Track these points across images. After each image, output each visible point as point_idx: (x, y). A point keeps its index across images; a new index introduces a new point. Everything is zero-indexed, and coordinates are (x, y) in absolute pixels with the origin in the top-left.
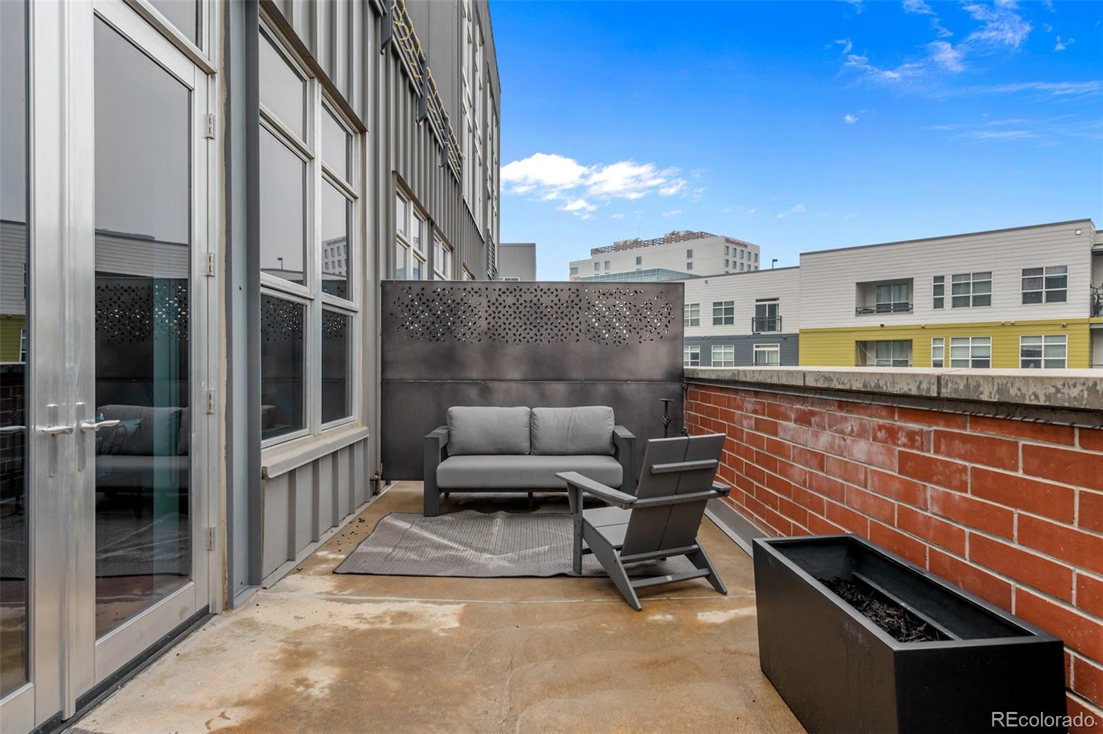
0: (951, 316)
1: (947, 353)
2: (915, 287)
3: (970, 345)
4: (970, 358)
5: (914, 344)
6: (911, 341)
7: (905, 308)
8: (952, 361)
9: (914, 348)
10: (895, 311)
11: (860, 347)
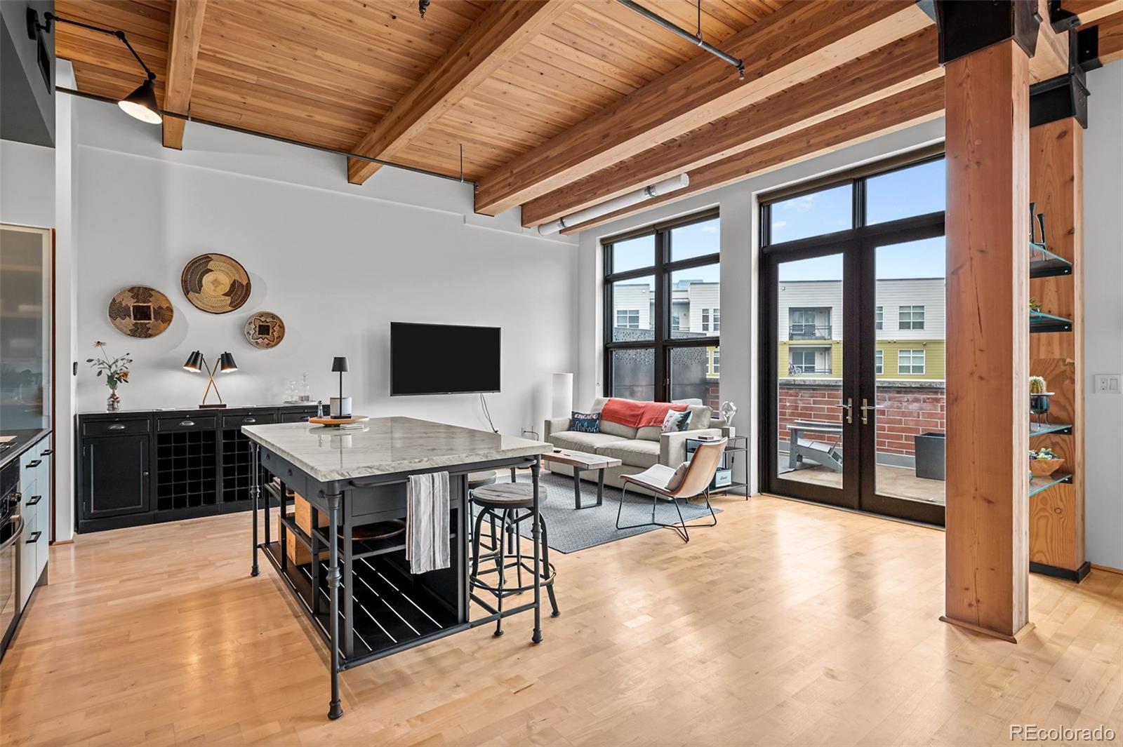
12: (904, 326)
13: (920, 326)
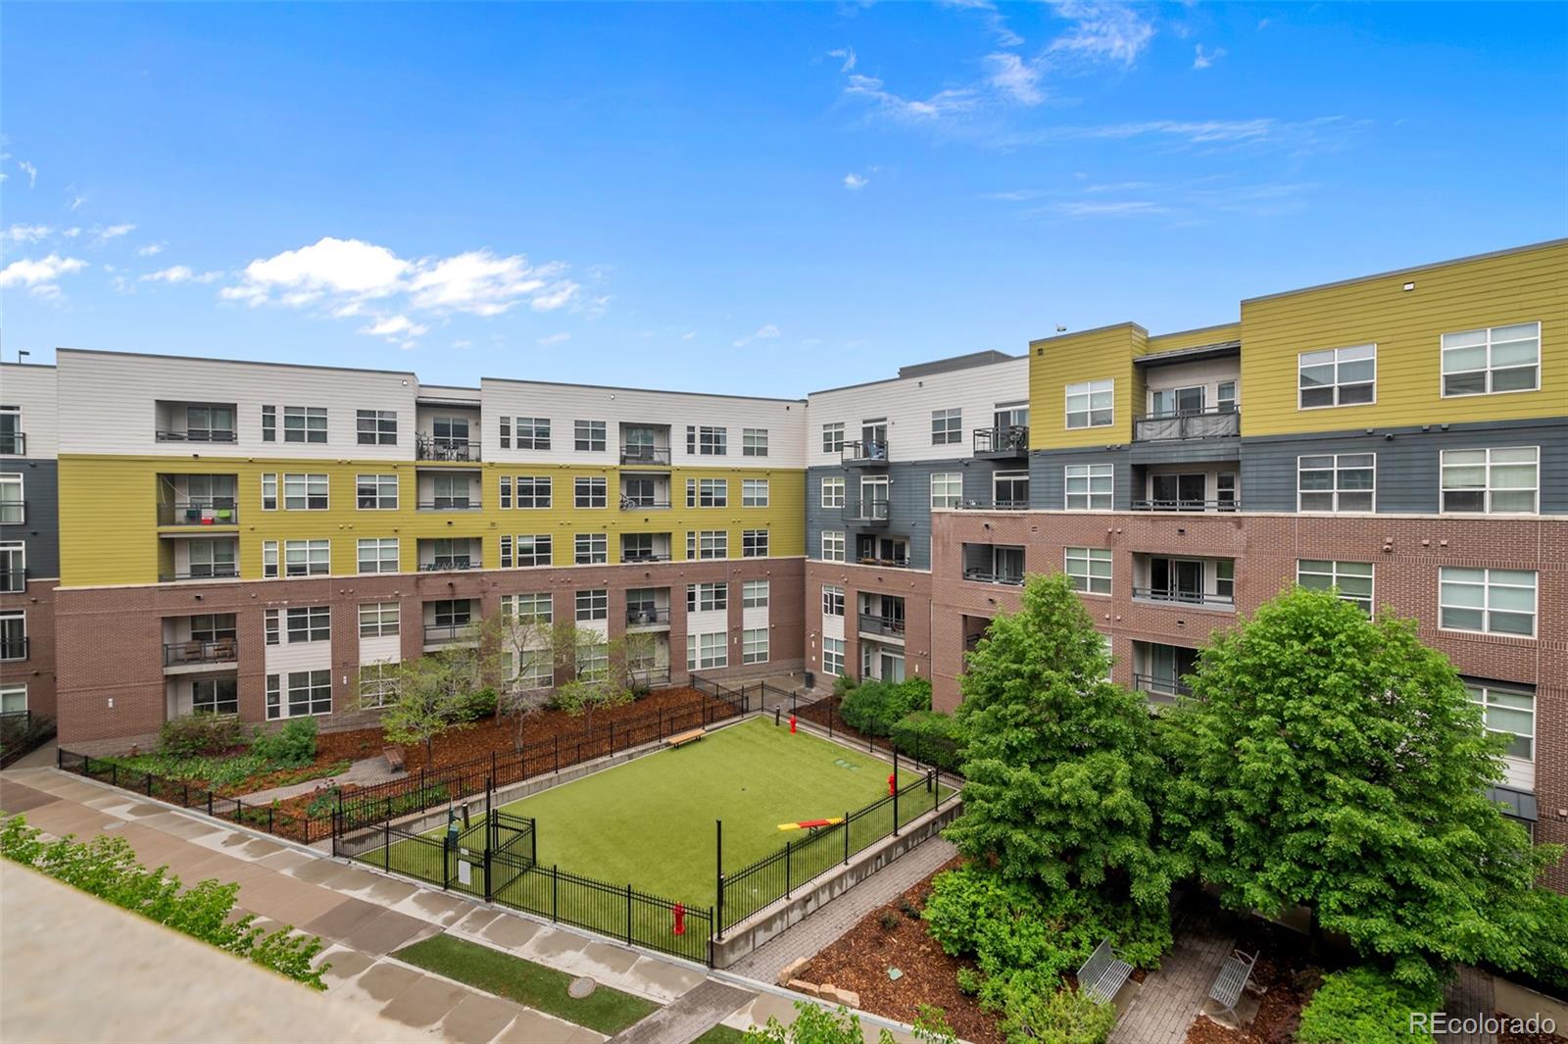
0: (282, 449)
1: (280, 490)
2: (239, 414)
3: (306, 482)
4: (307, 496)
5: (239, 479)
6: (235, 476)
7: (229, 437)
8: (287, 498)
9: (240, 483)
10: (214, 440)
11: (163, 481)
12: (748, 451)
13: (763, 452)
